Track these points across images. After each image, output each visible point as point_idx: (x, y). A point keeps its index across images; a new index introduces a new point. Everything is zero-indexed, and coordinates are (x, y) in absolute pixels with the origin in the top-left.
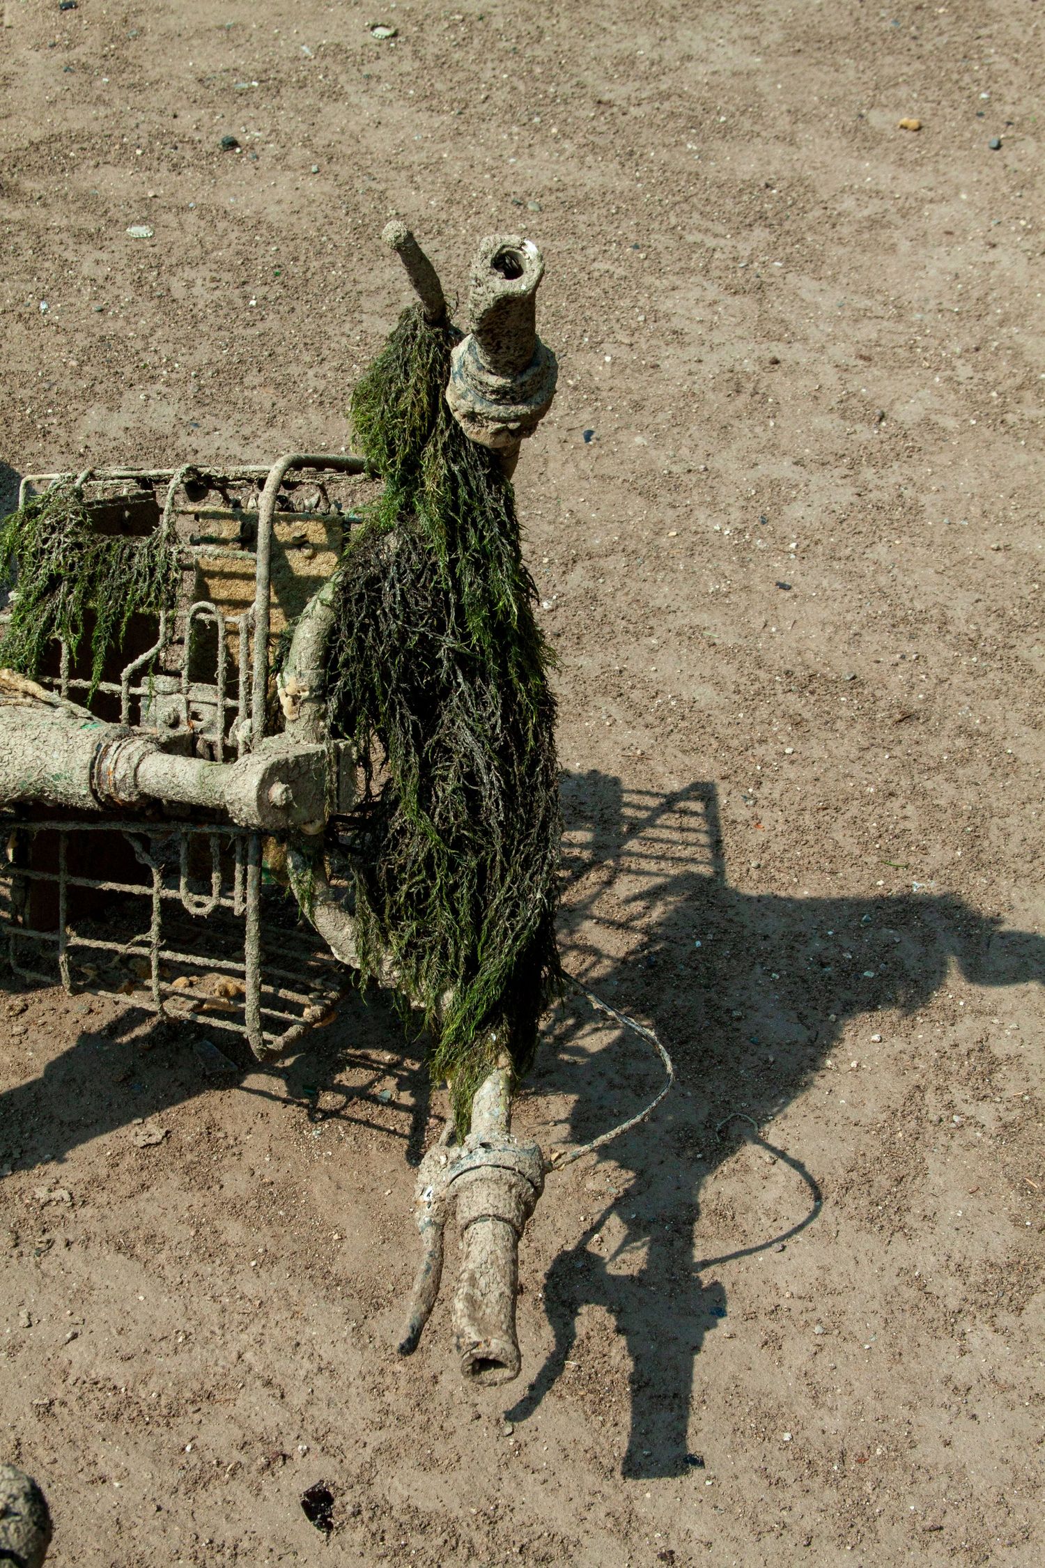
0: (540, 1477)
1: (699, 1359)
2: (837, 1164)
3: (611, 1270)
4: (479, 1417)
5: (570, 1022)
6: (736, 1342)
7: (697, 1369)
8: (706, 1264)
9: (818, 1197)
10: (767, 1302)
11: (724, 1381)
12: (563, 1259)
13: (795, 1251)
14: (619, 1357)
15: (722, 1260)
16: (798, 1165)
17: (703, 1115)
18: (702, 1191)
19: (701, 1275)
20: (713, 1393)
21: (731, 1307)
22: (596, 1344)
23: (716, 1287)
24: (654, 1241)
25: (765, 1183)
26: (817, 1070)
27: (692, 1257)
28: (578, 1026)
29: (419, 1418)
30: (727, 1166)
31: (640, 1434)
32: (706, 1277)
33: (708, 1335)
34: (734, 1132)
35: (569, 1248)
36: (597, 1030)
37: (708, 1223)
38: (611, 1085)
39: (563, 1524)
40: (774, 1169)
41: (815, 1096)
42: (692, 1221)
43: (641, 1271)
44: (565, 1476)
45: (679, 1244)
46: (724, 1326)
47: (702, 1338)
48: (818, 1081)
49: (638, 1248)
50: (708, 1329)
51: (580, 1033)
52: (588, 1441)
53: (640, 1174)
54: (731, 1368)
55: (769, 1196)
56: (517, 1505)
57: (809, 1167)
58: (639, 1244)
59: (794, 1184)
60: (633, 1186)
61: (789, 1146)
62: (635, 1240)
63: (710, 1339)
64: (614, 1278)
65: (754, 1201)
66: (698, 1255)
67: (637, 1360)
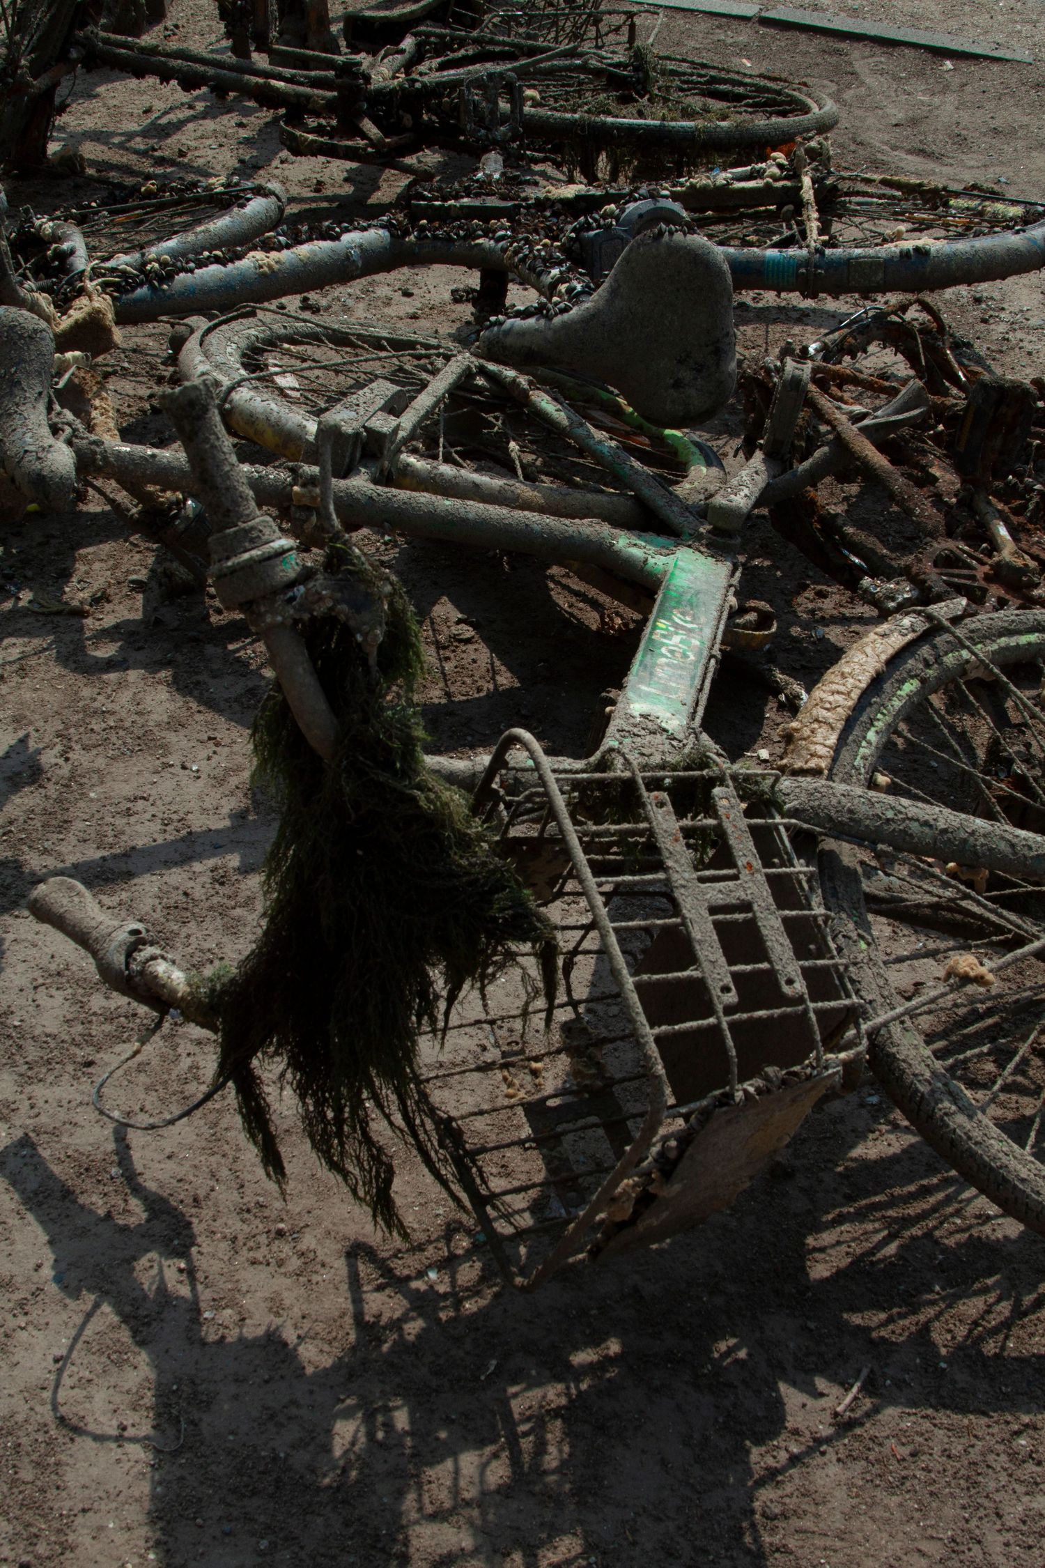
0: (74, 1104)
1: (45, 1238)
2: (71, 1461)
3: (153, 1255)
4: (142, 1110)
5: (380, 1435)
6: (31, 1266)
7: (39, 1230)
8: (97, 1306)
9: (62, 1421)
10: (35, 1312)
11: (16, 1235)
12: (191, 1241)
13: (44, 1364)
14: (96, 1201)
15: (89, 1316)
16: (99, 1438)
17: (203, 1426)
18: (147, 1360)
19: (93, 1297)
20: (17, 1222)
21: (53, 1288)
22: (118, 1201)
23: (75, 1294)
24: (145, 1297)
25: (112, 1407)
26: (158, 1543)
27: (110, 1304)
28: (371, 1435)
29: (175, 1087)
30: (149, 1399)
31: (37, 1163)
32: (90, 1298)
33: (52, 1257)
34: (171, 1432)
35: (194, 1250)
36: (353, 1444)
37: (124, 1340)
38: (294, 1403)
39: (39, 1091)
40: (115, 1423)
41: (135, 1514)
42: (135, 1333)
43: (134, 1269)
44: (62, 1115)
45: (128, 1309)
46: (47, 1272)
47: (54, 1252)
48: (144, 1531)
49: (151, 1284)
50: (56, 1261)
51: (363, 1429)
52: (65, 1139)
53: (203, 1343)
54: (19, 1247)
55: (100, 1397)
56: (75, 1083)
57: (89, 1443)
58: (154, 1287)
59: (89, 1419)
60: (200, 1331)
61: (119, 1450)
62: (158, 1288)
63: (48, 1256)
64: (148, 1251)
65: (106, 1384)
66: (106, 1308)
67: (82, 1207)
